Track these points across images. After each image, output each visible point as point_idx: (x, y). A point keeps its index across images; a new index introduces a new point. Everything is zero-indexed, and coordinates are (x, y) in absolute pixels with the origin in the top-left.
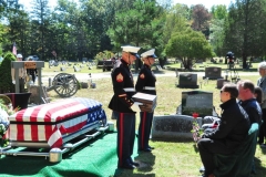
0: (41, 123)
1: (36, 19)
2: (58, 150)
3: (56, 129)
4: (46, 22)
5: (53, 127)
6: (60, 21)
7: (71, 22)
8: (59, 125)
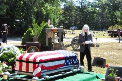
0: (31, 62)
1: (78, 5)
2: (37, 78)
3: (38, 66)
4: (84, 7)
5: (37, 65)
6: (92, 6)
7: (98, 7)
8: (41, 65)
